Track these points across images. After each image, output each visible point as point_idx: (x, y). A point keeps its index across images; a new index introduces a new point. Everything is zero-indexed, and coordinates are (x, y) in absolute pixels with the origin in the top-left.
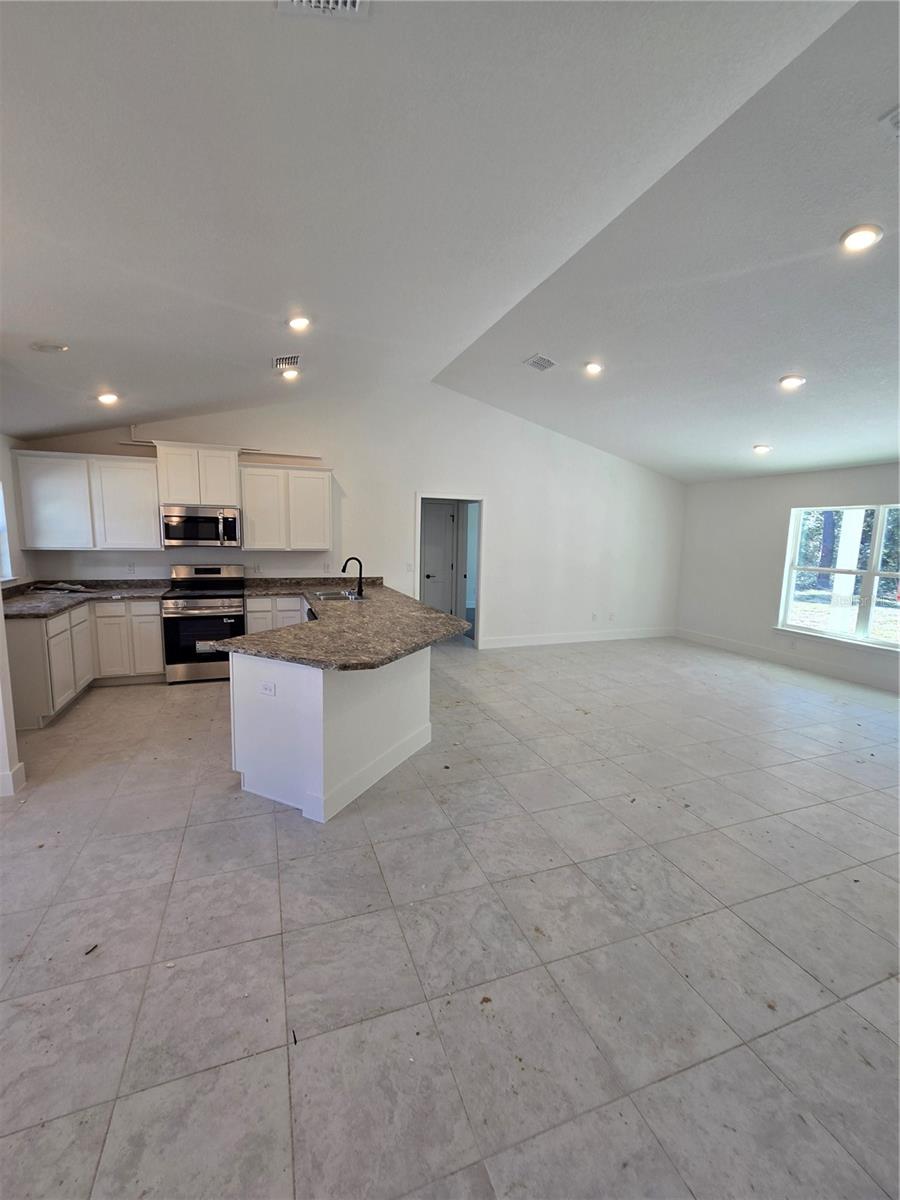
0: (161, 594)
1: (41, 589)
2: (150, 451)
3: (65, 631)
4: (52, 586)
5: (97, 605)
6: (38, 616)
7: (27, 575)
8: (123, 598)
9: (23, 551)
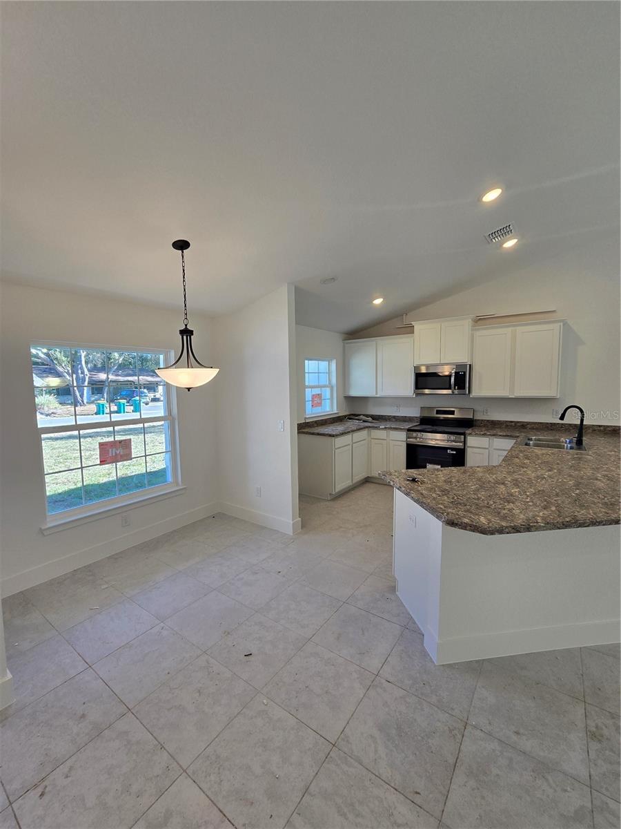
0: (407, 427)
1: (350, 419)
2: (410, 330)
3: (349, 445)
4: (357, 418)
5: (372, 431)
6: (331, 436)
7: (346, 411)
8: (385, 428)
9: (345, 397)
